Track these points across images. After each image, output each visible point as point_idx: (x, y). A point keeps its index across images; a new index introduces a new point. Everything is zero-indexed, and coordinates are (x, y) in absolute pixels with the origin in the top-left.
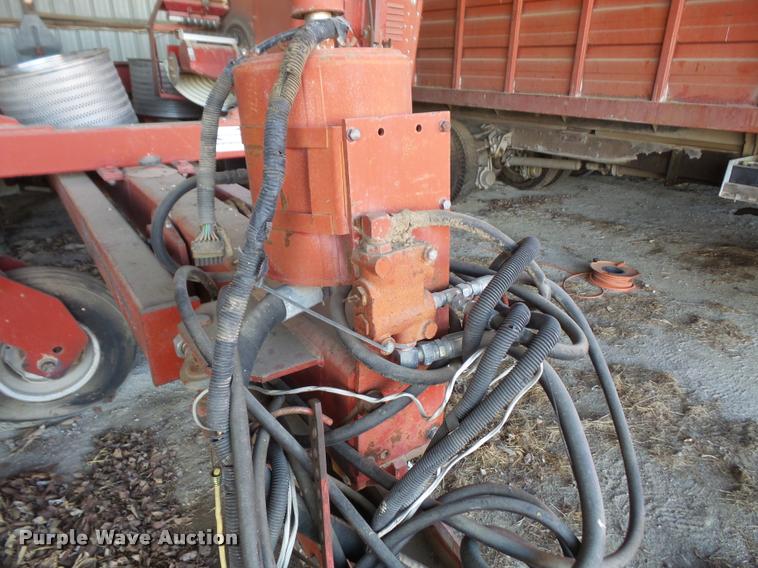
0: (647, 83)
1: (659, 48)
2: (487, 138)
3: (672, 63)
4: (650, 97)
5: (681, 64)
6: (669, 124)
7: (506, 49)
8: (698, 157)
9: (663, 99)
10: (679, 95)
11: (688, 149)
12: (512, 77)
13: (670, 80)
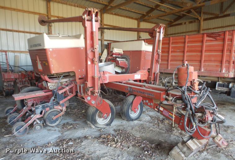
0: (199, 68)
1: (200, 61)
2: (162, 79)
3: (203, 64)
4: (200, 70)
5: (205, 64)
6: (204, 75)
7: (168, 60)
8: (210, 82)
9: (202, 71)
10: (205, 70)
11: (208, 81)
12: (169, 66)
13: (203, 67)
